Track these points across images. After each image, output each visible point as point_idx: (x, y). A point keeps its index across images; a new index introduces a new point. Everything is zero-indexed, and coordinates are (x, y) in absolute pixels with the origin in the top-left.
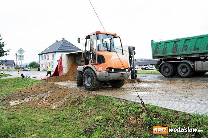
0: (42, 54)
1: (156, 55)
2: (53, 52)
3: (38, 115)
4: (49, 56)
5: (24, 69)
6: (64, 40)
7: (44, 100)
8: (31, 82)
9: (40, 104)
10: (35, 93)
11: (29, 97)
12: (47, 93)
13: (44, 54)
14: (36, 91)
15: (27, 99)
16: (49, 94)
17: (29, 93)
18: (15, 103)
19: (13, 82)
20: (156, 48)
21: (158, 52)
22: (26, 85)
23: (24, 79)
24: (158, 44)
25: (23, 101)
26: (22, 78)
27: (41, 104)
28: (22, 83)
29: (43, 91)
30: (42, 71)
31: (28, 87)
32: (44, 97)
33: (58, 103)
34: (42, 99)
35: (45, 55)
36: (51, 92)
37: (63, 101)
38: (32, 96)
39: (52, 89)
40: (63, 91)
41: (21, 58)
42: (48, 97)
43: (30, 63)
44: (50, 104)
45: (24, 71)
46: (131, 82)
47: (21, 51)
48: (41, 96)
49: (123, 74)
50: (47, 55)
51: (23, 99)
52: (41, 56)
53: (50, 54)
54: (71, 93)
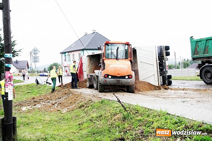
0: (65, 53)
1: (195, 56)
2: (80, 50)
3: (47, 116)
4: (75, 55)
5: (41, 73)
6: (94, 32)
7: (56, 106)
8: (47, 88)
9: (51, 109)
10: (48, 99)
11: (41, 103)
12: (60, 99)
13: (68, 52)
14: (49, 98)
15: (39, 105)
16: (62, 100)
17: (42, 99)
18: (27, 108)
19: (26, 89)
20: (196, 47)
21: (198, 52)
22: (40, 92)
23: (38, 85)
24: (197, 42)
25: (35, 107)
26: (36, 84)
27: (53, 109)
28: (36, 90)
29: (57, 97)
30: (65, 76)
31: (42, 94)
32: (56, 103)
33: (69, 108)
34: (53, 105)
35: (70, 53)
36: (65, 98)
37: (74, 106)
38: (45, 102)
39: (66, 95)
40: (76, 97)
41: (36, 60)
42: (60, 103)
43: (49, 66)
44: (60, 109)
45: (41, 76)
46: (156, 89)
47: (35, 51)
48: (54, 102)
49: (119, 81)
50: (71, 54)
51: (35, 105)
52: (63, 55)
53: (76, 52)
54: (82, 99)
